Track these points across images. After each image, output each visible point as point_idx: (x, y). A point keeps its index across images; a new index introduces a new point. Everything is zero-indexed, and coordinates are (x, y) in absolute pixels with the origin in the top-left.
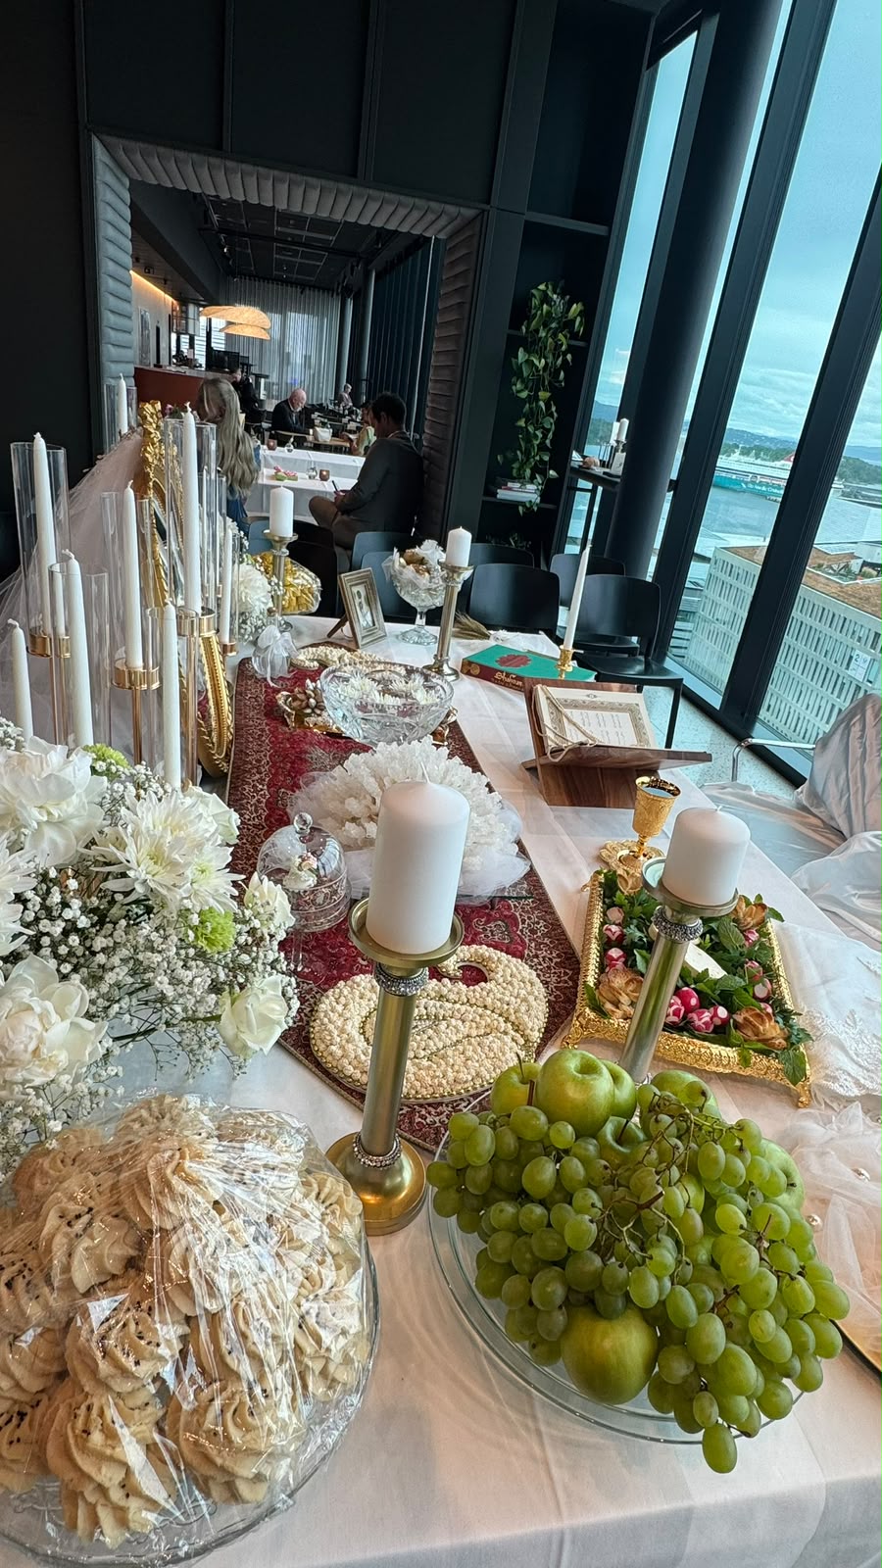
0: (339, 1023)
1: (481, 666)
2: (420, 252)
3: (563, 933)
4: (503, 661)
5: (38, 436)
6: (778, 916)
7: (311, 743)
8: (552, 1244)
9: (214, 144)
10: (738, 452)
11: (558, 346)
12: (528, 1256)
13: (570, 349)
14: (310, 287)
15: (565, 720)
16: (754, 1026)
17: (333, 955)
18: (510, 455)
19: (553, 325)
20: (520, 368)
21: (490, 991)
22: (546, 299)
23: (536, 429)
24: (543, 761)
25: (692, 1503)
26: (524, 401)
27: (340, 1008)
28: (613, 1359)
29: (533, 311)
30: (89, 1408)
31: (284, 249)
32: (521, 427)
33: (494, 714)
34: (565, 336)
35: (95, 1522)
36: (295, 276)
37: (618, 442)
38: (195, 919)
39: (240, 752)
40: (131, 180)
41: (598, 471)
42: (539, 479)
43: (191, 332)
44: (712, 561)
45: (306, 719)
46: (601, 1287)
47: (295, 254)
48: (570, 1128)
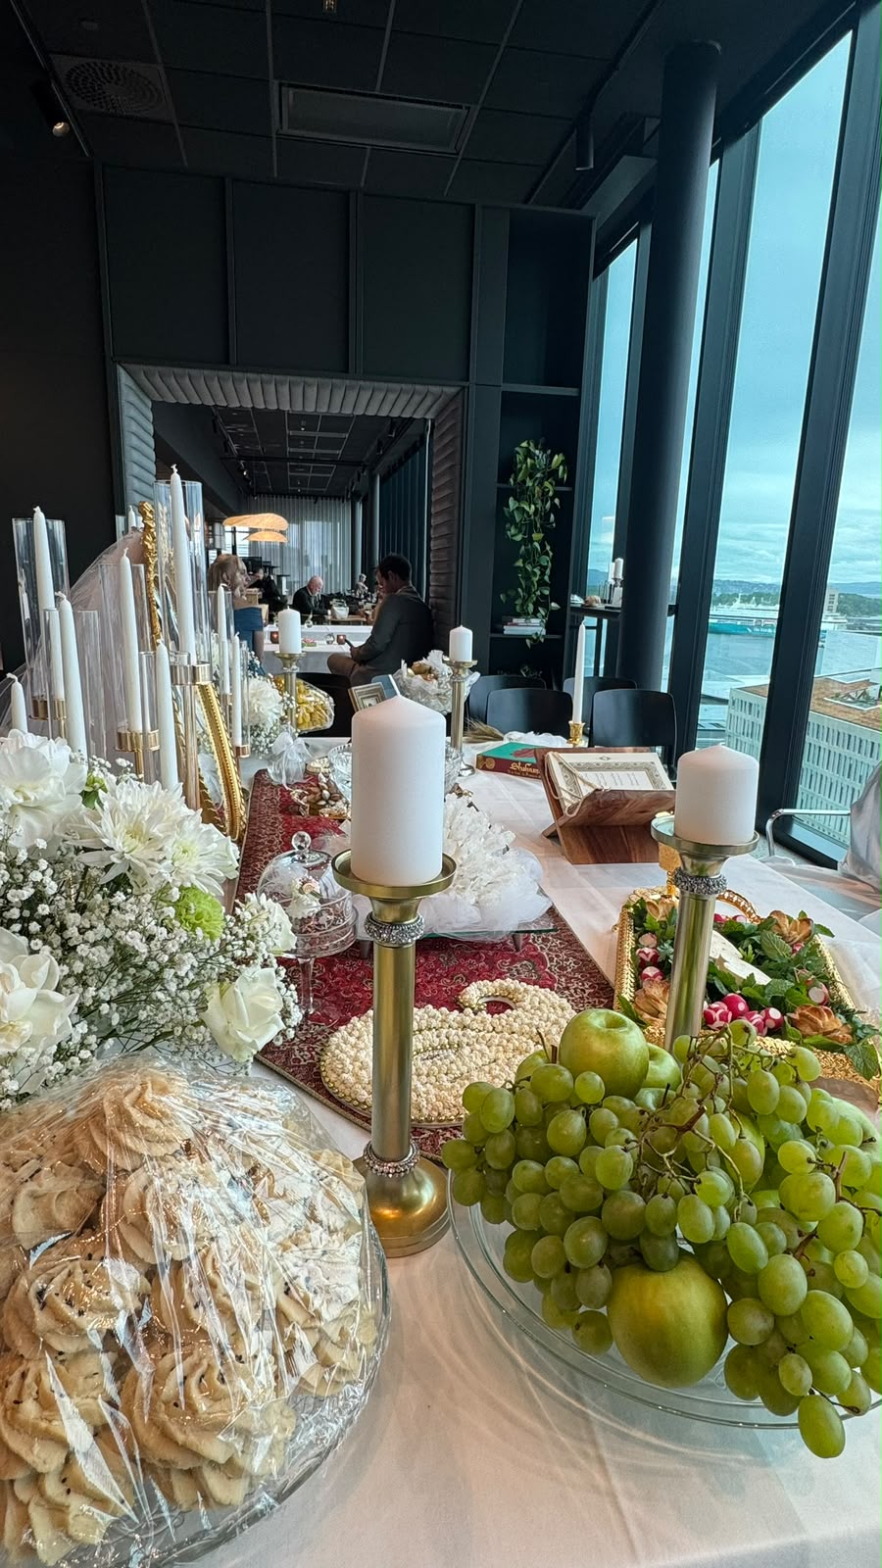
0: (352, 1053)
1: (495, 759)
2: (418, 453)
3: (595, 967)
4: (517, 754)
5: (38, 509)
6: (827, 932)
7: (324, 827)
8: (584, 1190)
9: (223, 359)
10: (739, 600)
11: (544, 493)
12: (559, 1211)
13: (556, 494)
14: (322, 497)
15: (580, 782)
16: (812, 1020)
17: (347, 999)
18: (512, 593)
19: (539, 475)
20: (512, 514)
21: (517, 1016)
22: (529, 454)
23: (534, 568)
24: (562, 822)
25: (804, 1537)
26: (519, 544)
27: (352, 1040)
28: (670, 1317)
29: (519, 466)
30: (24, 1375)
31: (297, 466)
32: (519, 567)
33: (512, 797)
34: (551, 483)
35: (25, 1521)
36: (308, 489)
37: (615, 579)
38: (175, 894)
39: (253, 836)
40: (153, 402)
41: (600, 606)
42: (542, 612)
43: (218, 546)
44: (730, 702)
45: (322, 811)
46: (646, 1230)
47: (307, 470)
48: (598, 1078)
